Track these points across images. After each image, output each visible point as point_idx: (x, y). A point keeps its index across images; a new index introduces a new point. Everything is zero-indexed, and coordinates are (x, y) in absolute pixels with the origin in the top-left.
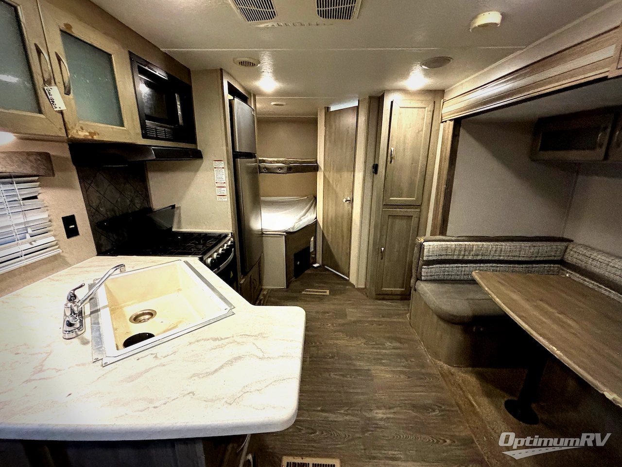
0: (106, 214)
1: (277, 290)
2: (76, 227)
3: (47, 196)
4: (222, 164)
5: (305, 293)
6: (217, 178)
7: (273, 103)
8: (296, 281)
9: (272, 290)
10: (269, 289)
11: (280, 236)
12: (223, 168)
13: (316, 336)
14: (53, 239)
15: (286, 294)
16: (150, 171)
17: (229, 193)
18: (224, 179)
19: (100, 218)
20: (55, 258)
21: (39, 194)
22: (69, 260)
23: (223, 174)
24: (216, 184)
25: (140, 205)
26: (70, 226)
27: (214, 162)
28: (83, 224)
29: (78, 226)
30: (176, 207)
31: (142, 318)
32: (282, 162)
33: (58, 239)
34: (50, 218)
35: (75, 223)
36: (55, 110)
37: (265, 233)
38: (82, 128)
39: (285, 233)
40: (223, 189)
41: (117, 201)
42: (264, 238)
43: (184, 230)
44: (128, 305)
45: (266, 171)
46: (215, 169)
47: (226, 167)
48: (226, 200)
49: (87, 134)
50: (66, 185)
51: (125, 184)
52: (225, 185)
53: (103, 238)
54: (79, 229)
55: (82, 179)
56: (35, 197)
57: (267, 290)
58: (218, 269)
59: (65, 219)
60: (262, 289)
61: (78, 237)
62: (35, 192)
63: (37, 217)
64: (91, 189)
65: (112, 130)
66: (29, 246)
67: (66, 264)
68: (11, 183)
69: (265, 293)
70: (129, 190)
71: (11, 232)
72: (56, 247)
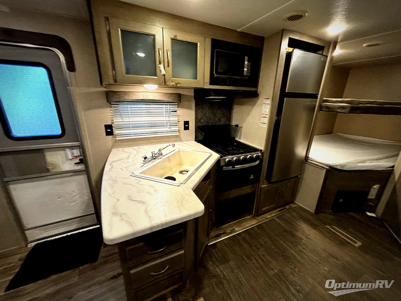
0: (204, 123)
1: (304, 210)
2: (188, 126)
3: (180, 111)
4: (269, 102)
5: (329, 228)
6: (264, 111)
7: (364, 45)
8: (330, 214)
9: (301, 208)
10: (299, 205)
11: (322, 168)
12: (269, 104)
13: (301, 263)
14: (177, 129)
15: (310, 217)
16: (235, 105)
17: (268, 122)
18: (268, 112)
19: (201, 125)
20: (177, 136)
21: (177, 110)
22: (183, 139)
23: (267, 108)
24: (262, 115)
25: (224, 122)
26: (186, 125)
27: (264, 100)
28: (192, 126)
29: (189, 126)
30: (239, 126)
31: (184, 173)
32: (346, 102)
33: (179, 129)
34: (179, 120)
35: (188, 125)
36: (162, 74)
37: (309, 161)
38: (172, 81)
39: (328, 167)
40: (265, 119)
41: (211, 118)
42: (307, 165)
43: (241, 141)
44: (186, 165)
45: (327, 110)
46: (264, 105)
47: (270, 104)
48: (265, 127)
49: (174, 84)
50: (189, 108)
51: (218, 110)
52: (267, 116)
53: (199, 134)
54: (190, 127)
55: (196, 106)
56: (176, 111)
57: (296, 205)
58: (232, 168)
59: (185, 122)
60: (293, 202)
61: (188, 130)
62: (176, 109)
63: (174, 119)
64: (199, 111)
65: (188, 81)
66: (168, 129)
67: (181, 140)
68: (167, 105)
69: (293, 206)
70: (219, 113)
71: (163, 123)
72: (178, 132)
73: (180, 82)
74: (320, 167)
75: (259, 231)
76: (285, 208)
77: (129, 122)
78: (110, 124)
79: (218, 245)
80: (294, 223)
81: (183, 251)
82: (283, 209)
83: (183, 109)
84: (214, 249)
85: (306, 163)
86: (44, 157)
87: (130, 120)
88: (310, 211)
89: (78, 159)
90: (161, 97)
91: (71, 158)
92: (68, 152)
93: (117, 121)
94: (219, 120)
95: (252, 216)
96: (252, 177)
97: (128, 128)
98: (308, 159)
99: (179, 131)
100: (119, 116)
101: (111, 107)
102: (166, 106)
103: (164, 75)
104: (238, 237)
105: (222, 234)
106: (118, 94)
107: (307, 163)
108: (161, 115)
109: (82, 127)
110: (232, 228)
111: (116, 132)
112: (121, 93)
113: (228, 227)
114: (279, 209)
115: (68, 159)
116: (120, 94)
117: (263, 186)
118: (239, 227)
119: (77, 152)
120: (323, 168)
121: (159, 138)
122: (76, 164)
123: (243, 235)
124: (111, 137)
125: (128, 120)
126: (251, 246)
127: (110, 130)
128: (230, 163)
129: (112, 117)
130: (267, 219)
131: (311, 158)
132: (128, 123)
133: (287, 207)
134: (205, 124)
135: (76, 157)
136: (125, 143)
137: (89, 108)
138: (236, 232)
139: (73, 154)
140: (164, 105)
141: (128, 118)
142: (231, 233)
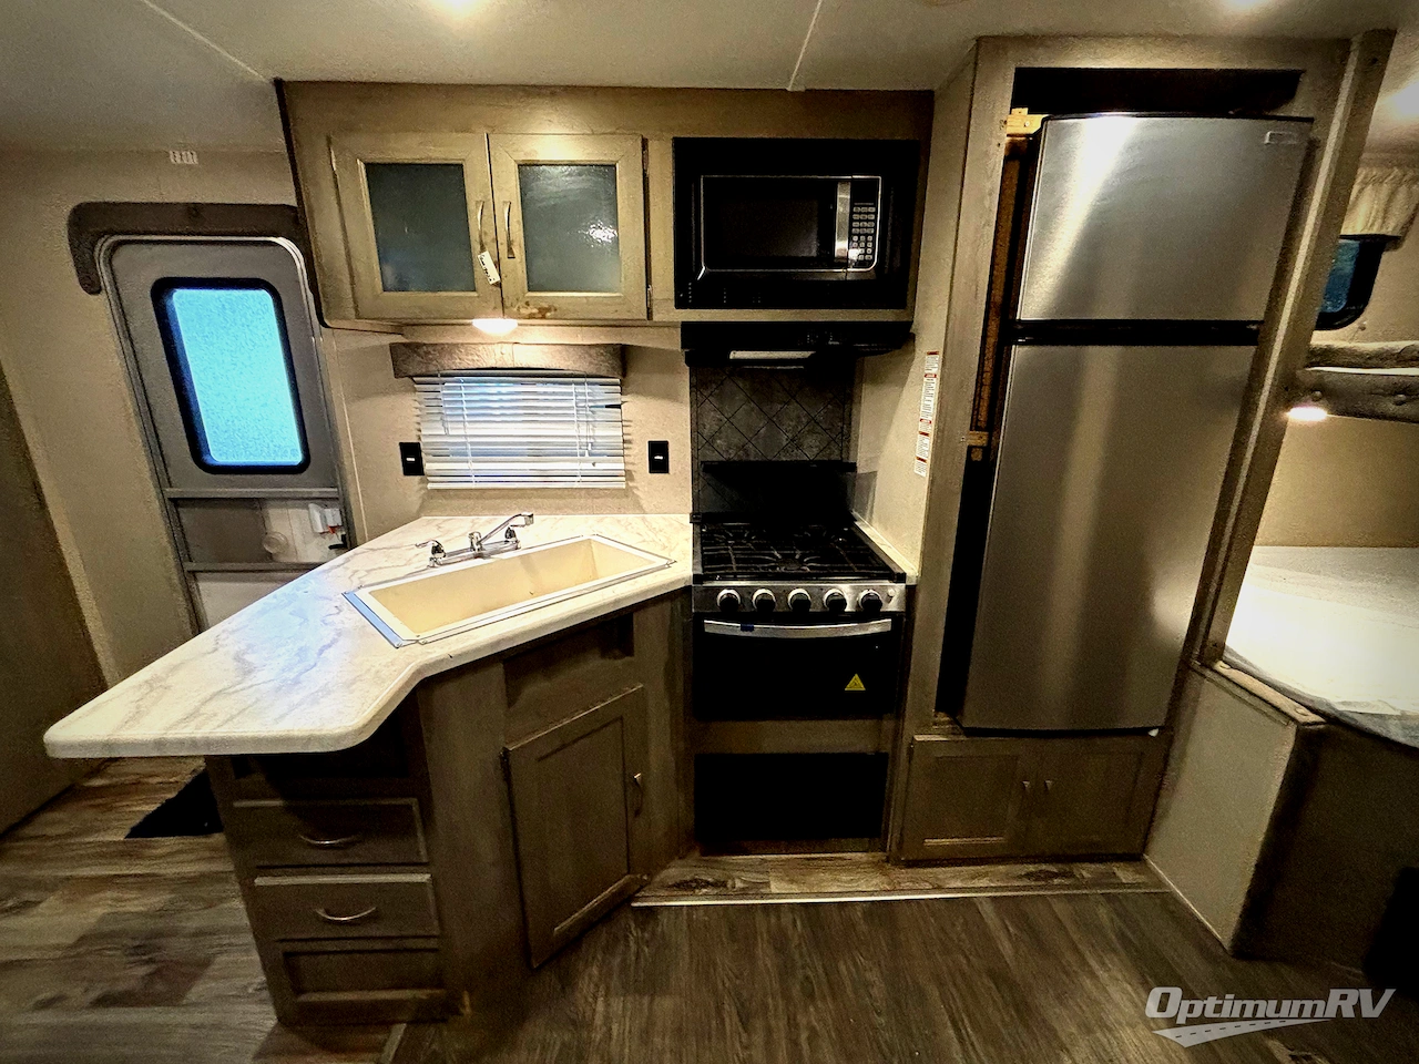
0: (726, 451)
2: (666, 461)
3: (634, 406)
4: (936, 363)
6: (924, 405)
10: (1160, 883)
11: (1275, 716)
12: (935, 376)
14: (622, 466)
17: (929, 455)
18: (932, 410)
19: (714, 457)
21: (623, 402)
22: (646, 505)
23: (933, 395)
24: (920, 425)
26: (658, 457)
27: (927, 358)
28: (681, 459)
29: (670, 458)
33: (629, 468)
34: (626, 437)
35: (666, 454)
36: (491, 283)
37: (1220, 666)
38: (527, 304)
39: (1313, 718)
40: (925, 440)
41: (756, 434)
45: (1324, 405)
46: (925, 379)
47: (940, 373)
48: (925, 473)
49: (535, 311)
50: (670, 395)
51: (786, 403)
52: (929, 428)
54: (670, 464)
55: (695, 388)
56: (619, 406)
57: (1141, 878)
58: (743, 629)
59: (652, 445)
60: (1135, 857)
61: (666, 475)
62: (617, 399)
63: (609, 433)
64: (707, 406)
65: (585, 301)
66: (590, 466)
67: (639, 508)
68: (583, 384)
69: (1125, 874)
70: (793, 414)
71: (574, 444)
72: (624, 479)
73: (556, 305)
74: (1270, 710)
75: (863, 927)
76: (1069, 875)
77: (466, 436)
78: (415, 440)
79: (664, 918)
80: (1069, 957)
81: (428, 876)
82: (1056, 875)
83: (642, 398)
84: (642, 926)
85: (1203, 676)
86: (263, 520)
87: (469, 432)
88: (1207, 930)
89: (340, 534)
90: (554, 357)
91: (322, 531)
92: (315, 511)
93: (430, 435)
94: (796, 442)
95: (880, 855)
96: (856, 684)
97: (461, 454)
98: (1220, 656)
99: (629, 475)
100: (438, 418)
101: (415, 390)
102: (580, 389)
103: (499, 285)
104: (759, 917)
105: (707, 884)
106: (421, 351)
107: (1208, 673)
108: (561, 417)
109: (343, 446)
110: (760, 878)
111: (428, 467)
112: (430, 349)
113: (750, 867)
114: (1031, 868)
115: (316, 535)
116: (429, 353)
117: (919, 738)
118: (792, 881)
119: (333, 516)
120: (1282, 720)
121: (559, 492)
122: (331, 547)
123: (786, 919)
124: (417, 478)
125: (462, 432)
126: (786, 971)
127: (413, 460)
128: (730, 609)
129: (418, 419)
130: (939, 888)
131: (1237, 656)
132: (463, 440)
133: (1086, 871)
134: (732, 455)
135: (333, 529)
136: (455, 503)
137: (360, 394)
138: (762, 898)
139: (324, 518)
140: (573, 386)
141: (461, 425)
142: (743, 893)
